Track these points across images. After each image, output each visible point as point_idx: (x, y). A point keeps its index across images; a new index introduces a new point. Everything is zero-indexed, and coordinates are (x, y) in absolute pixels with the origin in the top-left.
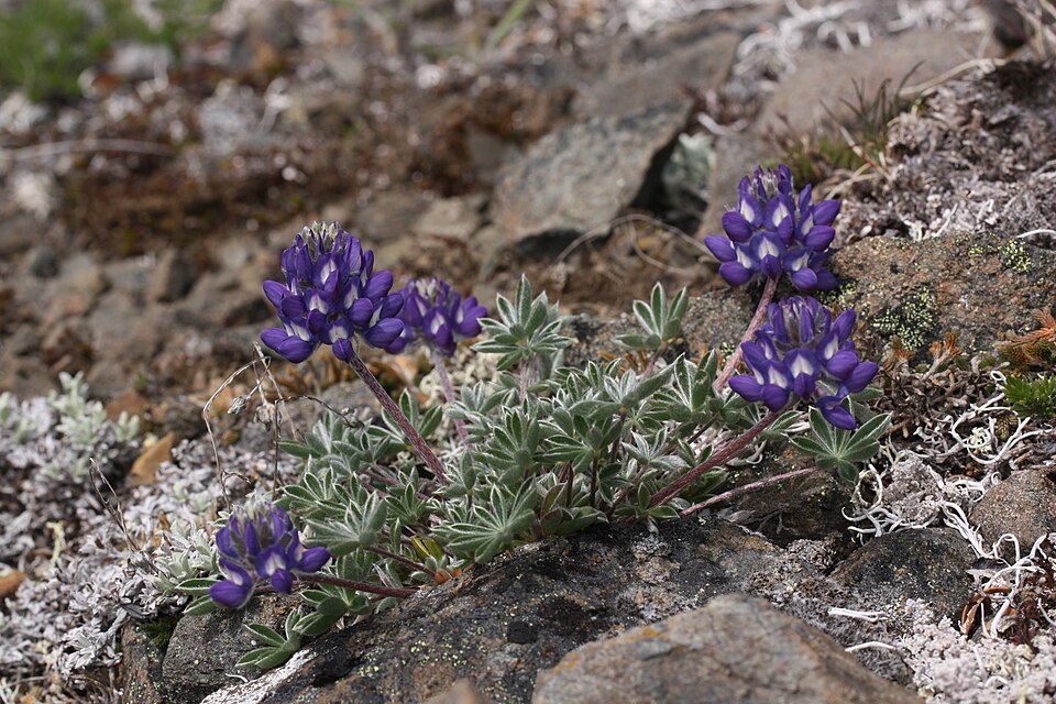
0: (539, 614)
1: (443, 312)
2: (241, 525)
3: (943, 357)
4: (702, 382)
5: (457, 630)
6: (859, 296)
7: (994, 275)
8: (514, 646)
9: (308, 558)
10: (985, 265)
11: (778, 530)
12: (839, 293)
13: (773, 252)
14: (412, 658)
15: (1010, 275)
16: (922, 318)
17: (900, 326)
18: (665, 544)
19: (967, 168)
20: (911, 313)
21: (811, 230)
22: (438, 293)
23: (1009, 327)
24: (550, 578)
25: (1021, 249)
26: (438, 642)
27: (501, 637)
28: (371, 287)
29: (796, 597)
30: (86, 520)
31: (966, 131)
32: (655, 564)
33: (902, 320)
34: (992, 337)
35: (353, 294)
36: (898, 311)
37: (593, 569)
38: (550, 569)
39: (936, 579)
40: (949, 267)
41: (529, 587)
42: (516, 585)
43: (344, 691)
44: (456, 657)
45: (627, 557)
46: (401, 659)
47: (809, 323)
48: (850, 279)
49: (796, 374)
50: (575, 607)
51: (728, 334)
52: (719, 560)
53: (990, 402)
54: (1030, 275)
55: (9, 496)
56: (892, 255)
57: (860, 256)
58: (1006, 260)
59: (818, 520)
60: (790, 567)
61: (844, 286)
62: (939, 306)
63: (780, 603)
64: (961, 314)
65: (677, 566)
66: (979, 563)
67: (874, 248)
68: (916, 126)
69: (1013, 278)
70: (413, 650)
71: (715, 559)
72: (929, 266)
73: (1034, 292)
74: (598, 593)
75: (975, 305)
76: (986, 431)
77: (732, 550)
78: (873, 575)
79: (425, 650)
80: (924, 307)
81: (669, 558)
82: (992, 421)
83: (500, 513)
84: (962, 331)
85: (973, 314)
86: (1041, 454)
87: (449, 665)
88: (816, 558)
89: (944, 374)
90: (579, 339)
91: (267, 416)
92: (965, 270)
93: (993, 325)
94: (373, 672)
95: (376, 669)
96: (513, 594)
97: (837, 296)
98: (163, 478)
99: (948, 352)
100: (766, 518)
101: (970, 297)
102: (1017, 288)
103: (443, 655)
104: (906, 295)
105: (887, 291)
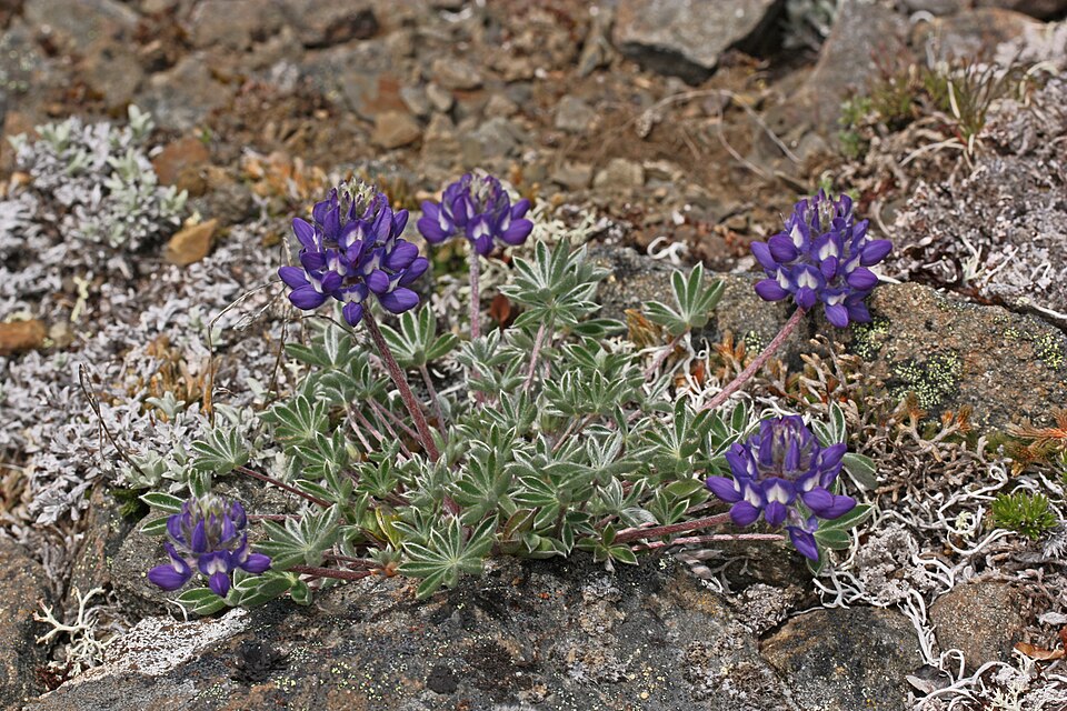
0: (467, 659)
1: (489, 221)
2: (193, 518)
3: (952, 428)
4: (692, 441)
5: (381, 661)
6: (889, 338)
7: (1024, 360)
8: (431, 694)
9: (251, 563)
10: (1018, 349)
11: (742, 573)
12: (871, 327)
13: (812, 285)
14: (331, 679)
15: (1039, 366)
16: (943, 380)
17: (920, 380)
18: (617, 591)
19: (1048, 186)
20: (935, 372)
21: (856, 269)
22: (489, 198)
23: (1025, 414)
24: (489, 616)
25: (1056, 346)
26: (359, 669)
27: (421, 680)
28: (394, 257)
29: (726, 686)
30: (108, 299)
31: (1060, 142)
32: (600, 609)
33: (924, 375)
34: (1007, 417)
35: (376, 262)
36: (923, 366)
37: (536, 608)
38: (494, 604)
39: (872, 686)
40: (981, 341)
41: (468, 622)
42: (455, 616)
43: (256, 700)
44: (372, 691)
45: (574, 597)
46: (320, 678)
47: (794, 456)
48: (885, 318)
49: (771, 499)
50: (505, 656)
51: (758, 324)
52: (666, 617)
53: (984, 489)
54: (1057, 372)
55: (50, 223)
56: (930, 312)
57: (899, 299)
58: (1039, 351)
59: (783, 570)
60: (732, 643)
61: (878, 322)
62: (963, 373)
63: (709, 687)
64: (982, 386)
65: (621, 615)
66: (922, 670)
67: (915, 298)
68: (1014, 119)
69: (1041, 370)
70: (333, 671)
71: (662, 615)
72: (962, 334)
73: (1058, 388)
74: (533, 640)
75: (998, 383)
76: (973, 516)
77: (681, 606)
78: (811, 668)
79: (345, 675)
80: (948, 370)
81: (617, 605)
82: (981, 511)
83: (455, 544)
84: (980, 403)
85: (993, 391)
86: (1018, 562)
87: (364, 696)
88: (770, 613)
89: (949, 446)
90: (616, 278)
91: (281, 312)
92: (997, 348)
93: (1011, 406)
94: (289, 685)
95: (293, 683)
96: (447, 628)
97: (868, 330)
98: (189, 281)
99: (958, 425)
100: (733, 559)
101: (994, 375)
102: (1042, 380)
103: (360, 684)
104: (934, 353)
105: (916, 344)
